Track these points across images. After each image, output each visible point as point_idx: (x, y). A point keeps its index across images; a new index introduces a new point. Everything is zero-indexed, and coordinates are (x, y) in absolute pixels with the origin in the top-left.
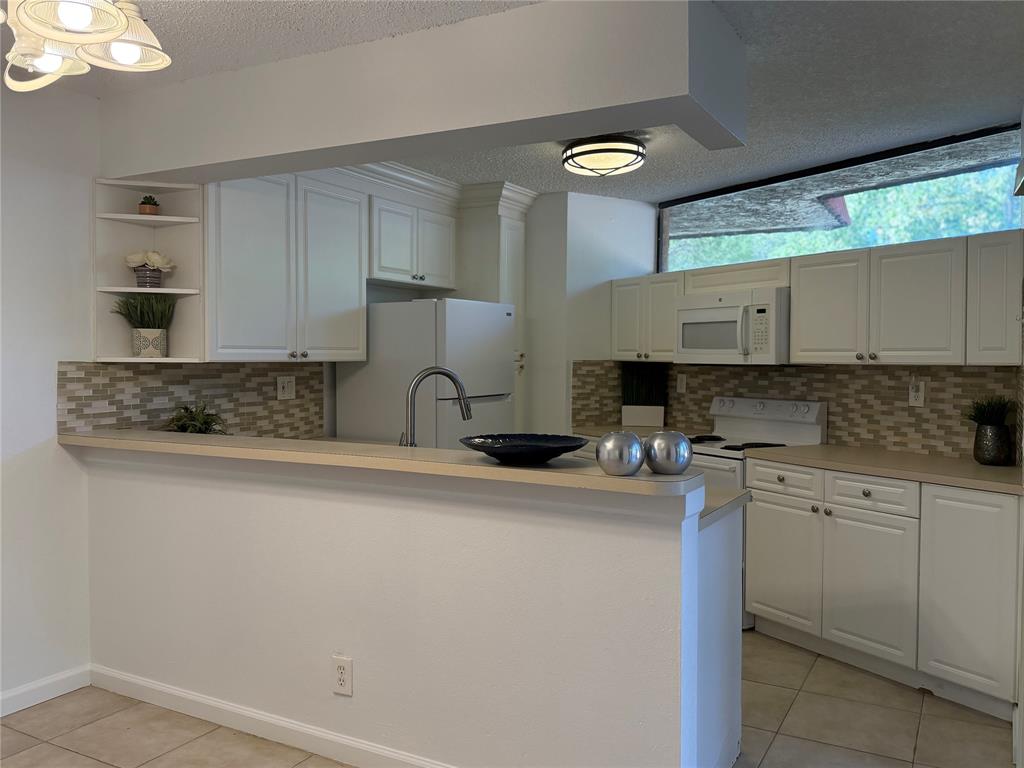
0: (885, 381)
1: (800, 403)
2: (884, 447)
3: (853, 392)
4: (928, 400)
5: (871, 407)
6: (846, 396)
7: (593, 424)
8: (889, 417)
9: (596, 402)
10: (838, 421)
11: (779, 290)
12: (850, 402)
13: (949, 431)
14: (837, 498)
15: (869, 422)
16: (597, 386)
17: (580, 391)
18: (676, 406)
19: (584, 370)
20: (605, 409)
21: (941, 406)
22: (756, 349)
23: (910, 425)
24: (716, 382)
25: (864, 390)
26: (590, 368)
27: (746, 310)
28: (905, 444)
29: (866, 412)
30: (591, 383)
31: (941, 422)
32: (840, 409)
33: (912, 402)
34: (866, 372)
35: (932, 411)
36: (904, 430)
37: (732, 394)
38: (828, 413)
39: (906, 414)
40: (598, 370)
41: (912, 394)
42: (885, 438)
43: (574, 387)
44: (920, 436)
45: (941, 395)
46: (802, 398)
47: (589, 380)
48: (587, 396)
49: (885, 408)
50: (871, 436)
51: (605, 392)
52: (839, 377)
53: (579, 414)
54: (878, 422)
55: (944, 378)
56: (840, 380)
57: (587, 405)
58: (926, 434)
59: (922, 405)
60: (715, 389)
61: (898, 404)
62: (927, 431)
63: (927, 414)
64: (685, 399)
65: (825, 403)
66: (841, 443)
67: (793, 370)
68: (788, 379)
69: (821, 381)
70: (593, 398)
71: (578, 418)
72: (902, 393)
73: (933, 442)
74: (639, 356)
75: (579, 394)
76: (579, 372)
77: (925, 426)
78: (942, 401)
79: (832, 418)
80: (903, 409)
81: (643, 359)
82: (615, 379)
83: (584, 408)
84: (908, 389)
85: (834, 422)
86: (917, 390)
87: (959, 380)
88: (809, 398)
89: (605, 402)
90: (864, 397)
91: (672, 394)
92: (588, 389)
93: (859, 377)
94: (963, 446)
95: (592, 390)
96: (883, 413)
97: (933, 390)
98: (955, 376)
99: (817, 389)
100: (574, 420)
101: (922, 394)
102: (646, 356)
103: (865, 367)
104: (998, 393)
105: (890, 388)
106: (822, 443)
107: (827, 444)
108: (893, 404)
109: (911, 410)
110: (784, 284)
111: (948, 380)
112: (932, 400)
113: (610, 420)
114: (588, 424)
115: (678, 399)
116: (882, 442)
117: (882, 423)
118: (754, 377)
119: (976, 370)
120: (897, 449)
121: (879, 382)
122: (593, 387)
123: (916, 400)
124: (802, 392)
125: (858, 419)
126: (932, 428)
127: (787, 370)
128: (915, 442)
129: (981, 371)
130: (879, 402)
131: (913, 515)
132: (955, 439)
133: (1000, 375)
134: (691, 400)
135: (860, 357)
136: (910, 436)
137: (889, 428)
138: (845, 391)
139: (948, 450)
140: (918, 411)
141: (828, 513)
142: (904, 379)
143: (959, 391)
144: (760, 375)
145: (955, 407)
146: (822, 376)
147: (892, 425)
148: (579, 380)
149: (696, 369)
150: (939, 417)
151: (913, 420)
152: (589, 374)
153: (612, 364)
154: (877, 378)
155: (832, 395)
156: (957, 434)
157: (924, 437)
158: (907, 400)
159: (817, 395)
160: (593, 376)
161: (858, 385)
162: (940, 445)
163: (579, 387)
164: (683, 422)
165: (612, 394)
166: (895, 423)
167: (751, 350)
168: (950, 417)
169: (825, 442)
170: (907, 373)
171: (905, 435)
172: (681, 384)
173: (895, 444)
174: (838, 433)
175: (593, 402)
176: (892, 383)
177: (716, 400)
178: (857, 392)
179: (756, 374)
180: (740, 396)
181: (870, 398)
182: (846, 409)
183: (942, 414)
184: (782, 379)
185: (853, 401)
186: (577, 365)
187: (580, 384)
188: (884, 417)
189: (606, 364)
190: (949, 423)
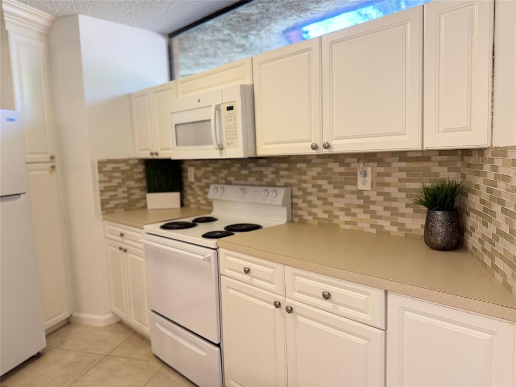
0: (337, 168)
1: (270, 189)
2: (337, 225)
3: (310, 178)
4: (375, 184)
5: (325, 191)
6: (305, 182)
7: (122, 210)
8: (341, 199)
9: (124, 192)
10: (300, 202)
11: (243, 87)
12: (308, 186)
13: (394, 212)
14: (298, 295)
15: (324, 203)
16: (123, 180)
17: (107, 185)
18: (189, 191)
19: (109, 167)
20: (133, 197)
21: (386, 190)
22: (228, 143)
23: (359, 206)
24: (214, 173)
25: (320, 176)
26: (115, 165)
27: (218, 108)
28: (355, 223)
29: (322, 195)
30: (118, 178)
31: (387, 204)
32: (300, 193)
33: (360, 186)
34: (320, 161)
35: (378, 194)
36: (353, 210)
37: (224, 181)
38: (292, 196)
39: (355, 196)
40: (123, 167)
41: (360, 179)
42: (337, 217)
43: (101, 182)
44: (367, 216)
45: (387, 180)
46: (272, 185)
47: (115, 175)
48: (115, 189)
49: (337, 191)
50: (326, 216)
51: (132, 183)
52: (299, 165)
53: (108, 203)
54: (331, 204)
55: (390, 163)
56: (300, 169)
57: (116, 195)
58: (373, 215)
59: (370, 189)
60: (213, 178)
61: (348, 188)
62: (374, 212)
63: (374, 197)
64: (194, 186)
65: (289, 188)
66: (303, 222)
67: (264, 161)
68: (262, 169)
69: (286, 169)
70: (120, 190)
71: (107, 206)
72: (351, 178)
73: (380, 222)
74: (152, 154)
75: (105, 187)
76: (104, 169)
77: (372, 207)
78: (388, 185)
79: (295, 200)
80: (353, 192)
81: (155, 157)
82: (140, 173)
83: (112, 198)
84: (357, 174)
85: (296, 204)
86: (365, 175)
87: (403, 164)
88: (277, 184)
89: (132, 191)
90: (319, 182)
91: (186, 183)
92: (115, 182)
93: (315, 165)
94: (408, 226)
95: (119, 183)
96: (336, 196)
97: (379, 174)
98: (400, 161)
99: (283, 177)
100: (103, 208)
101: (369, 179)
102: (157, 154)
103: (319, 156)
104: (441, 177)
105: (341, 174)
106: (288, 222)
107: (292, 221)
108: (343, 188)
109: (359, 194)
110: (248, 82)
111: (394, 164)
112: (378, 184)
113: (138, 205)
114: (117, 211)
115: (190, 186)
116: (335, 221)
117: (335, 205)
118: (238, 168)
119: (421, 155)
120: (348, 227)
121: (331, 169)
122: (120, 181)
123: (364, 184)
124: (272, 179)
125: (316, 202)
126: (379, 209)
127: (261, 161)
128: (364, 222)
129: (424, 156)
130: (332, 186)
131: (379, 326)
132: (401, 220)
133: (445, 158)
134: (198, 187)
135: (314, 147)
136: (359, 216)
137: (341, 209)
138: (304, 177)
139: (394, 229)
140: (365, 194)
141: (290, 310)
142: (353, 165)
143: (403, 175)
144: (242, 165)
145: (400, 190)
146: (286, 165)
147: (344, 206)
148: (105, 176)
149: (199, 162)
150: (385, 200)
151: (361, 202)
152: (115, 170)
153: (137, 162)
154: (330, 165)
155: (293, 181)
156: (403, 215)
157: (371, 217)
158: (356, 184)
159: (283, 181)
160: (118, 172)
161: (314, 172)
162: (387, 226)
163: (105, 182)
164: (194, 203)
165: (138, 185)
166: (346, 204)
167: (225, 145)
168: (396, 200)
169: (291, 221)
170: (356, 160)
171: (355, 215)
172: (191, 175)
173: (346, 223)
174: (300, 213)
175: (120, 193)
176: (342, 169)
177: (212, 187)
178: (314, 178)
179: (239, 165)
180: (228, 183)
181: (324, 183)
182: (306, 193)
183: (388, 197)
184: (257, 169)
185: (310, 185)
186: (102, 164)
187: (106, 179)
188: (336, 199)
189: (131, 162)
190: (394, 205)
